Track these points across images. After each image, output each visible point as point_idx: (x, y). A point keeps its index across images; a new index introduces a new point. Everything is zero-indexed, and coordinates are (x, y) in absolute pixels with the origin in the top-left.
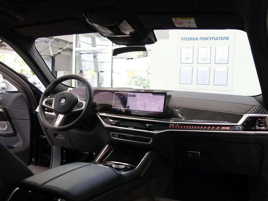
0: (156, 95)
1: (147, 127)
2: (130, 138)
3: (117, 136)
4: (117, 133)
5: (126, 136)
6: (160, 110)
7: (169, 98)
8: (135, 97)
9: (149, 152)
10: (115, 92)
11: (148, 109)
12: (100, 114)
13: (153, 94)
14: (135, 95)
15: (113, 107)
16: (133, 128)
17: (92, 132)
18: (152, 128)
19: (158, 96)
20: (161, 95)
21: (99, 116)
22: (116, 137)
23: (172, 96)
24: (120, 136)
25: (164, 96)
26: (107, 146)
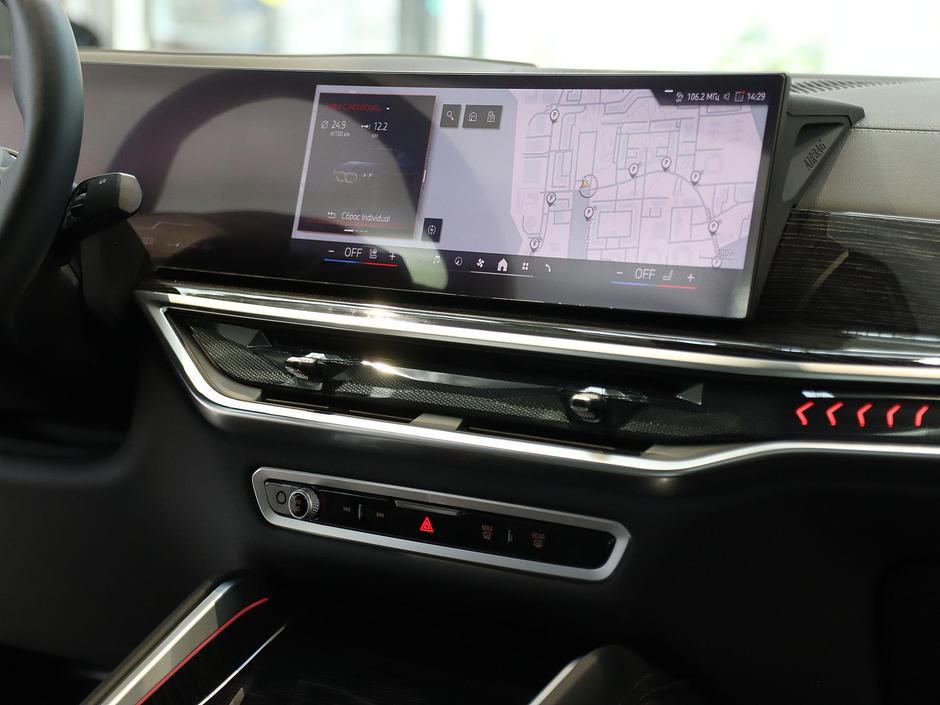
0: (686, 102)
1: (582, 412)
2: (427, 526)
3: (312, 502)
4: (314, 478)
5: (388, 502)
6: (721, 253)
7: (838, 131)
8: (496, 125)
9: (590, 660)
10: (322, 89)
11: (613, 243)
12: (173, 298)
13: (663, 99)
14: (498, 110)
15: (297, 234)
16: (457, 423)
17: (109, 473)
18: (631, 427)
19: (703, 109)
20: (731, 102)
21: (160, 316)
22: (301, 511)
23: (870, 120)
24: (334, 508)
25: (763, 111)
26: (218, 594)
